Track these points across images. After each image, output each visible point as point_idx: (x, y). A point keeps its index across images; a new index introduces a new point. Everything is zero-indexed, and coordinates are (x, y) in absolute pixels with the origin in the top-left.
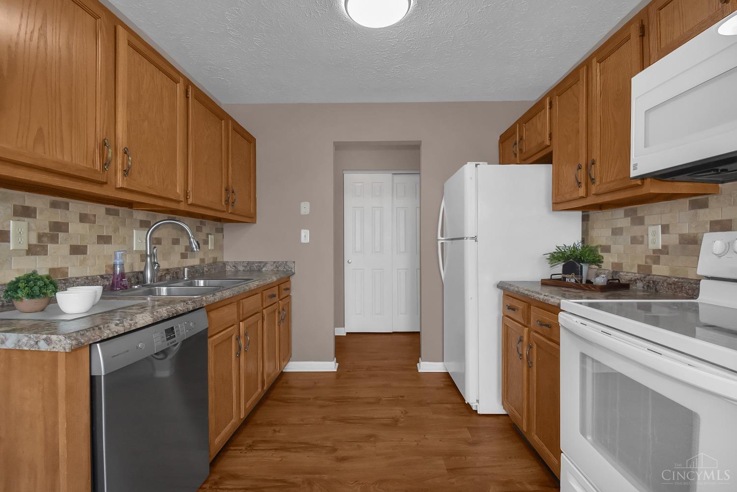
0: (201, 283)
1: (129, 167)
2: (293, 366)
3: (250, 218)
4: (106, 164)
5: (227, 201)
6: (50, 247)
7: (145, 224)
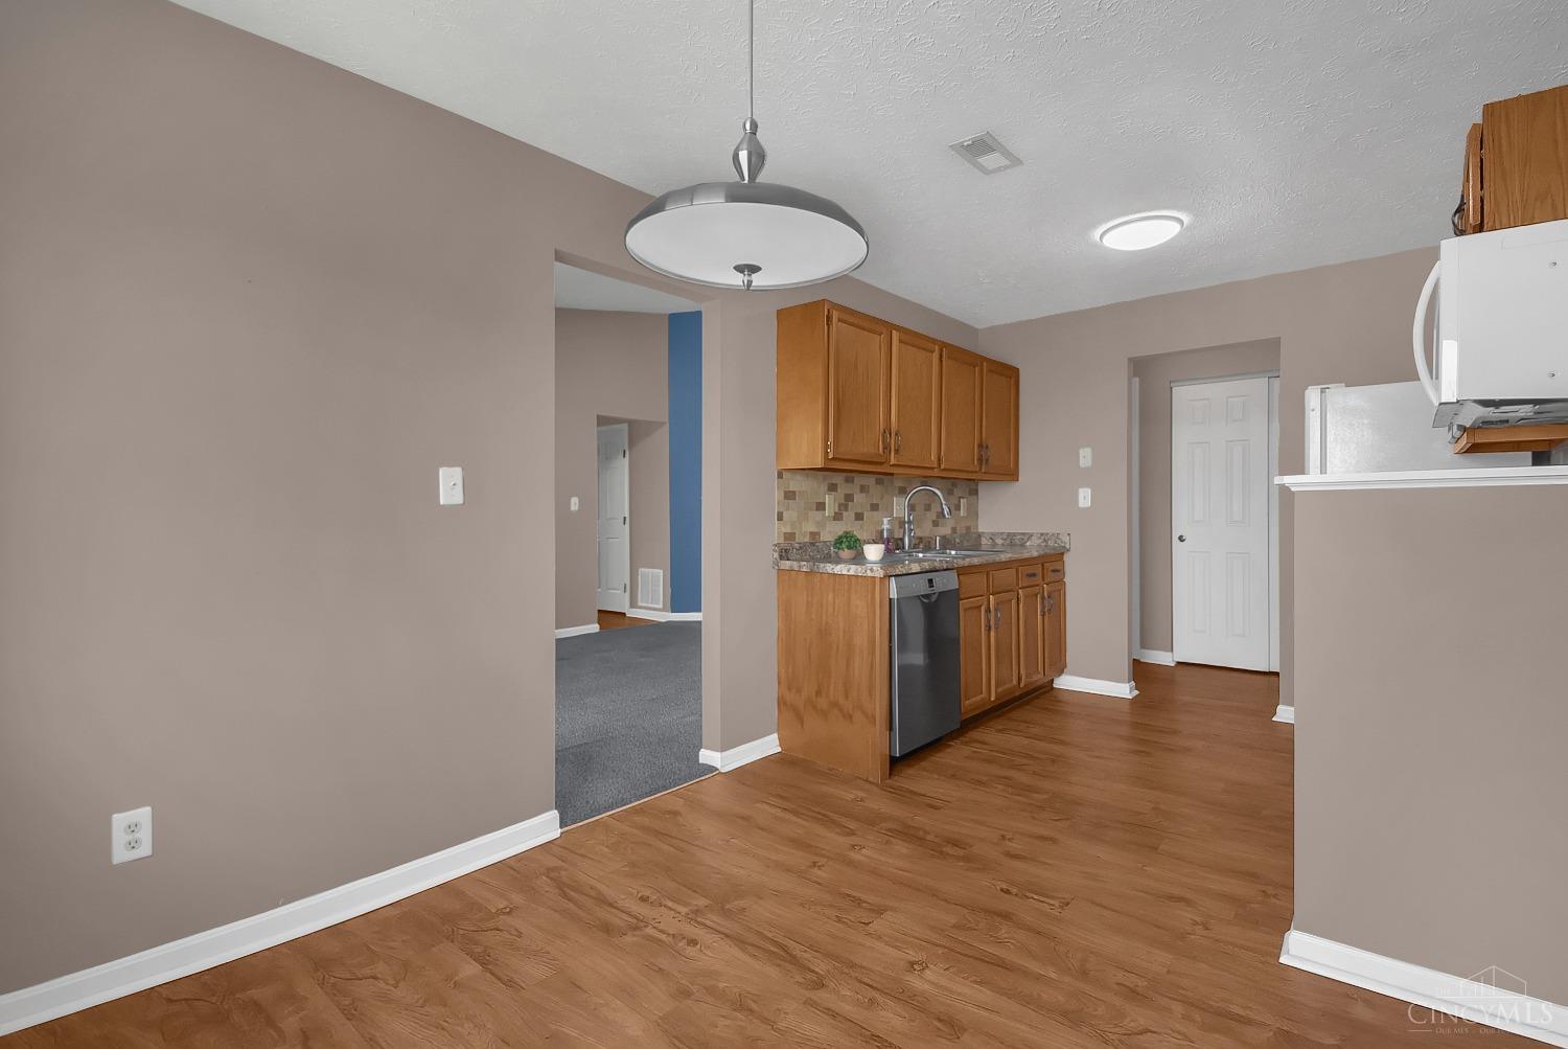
0: (953, 552)
1: (899, 446)
2: (1066, 682)
3: (1012, 474)
4: (886, 447)
5: (980, 460)
6: (845, 514)
7: (903, 491)
